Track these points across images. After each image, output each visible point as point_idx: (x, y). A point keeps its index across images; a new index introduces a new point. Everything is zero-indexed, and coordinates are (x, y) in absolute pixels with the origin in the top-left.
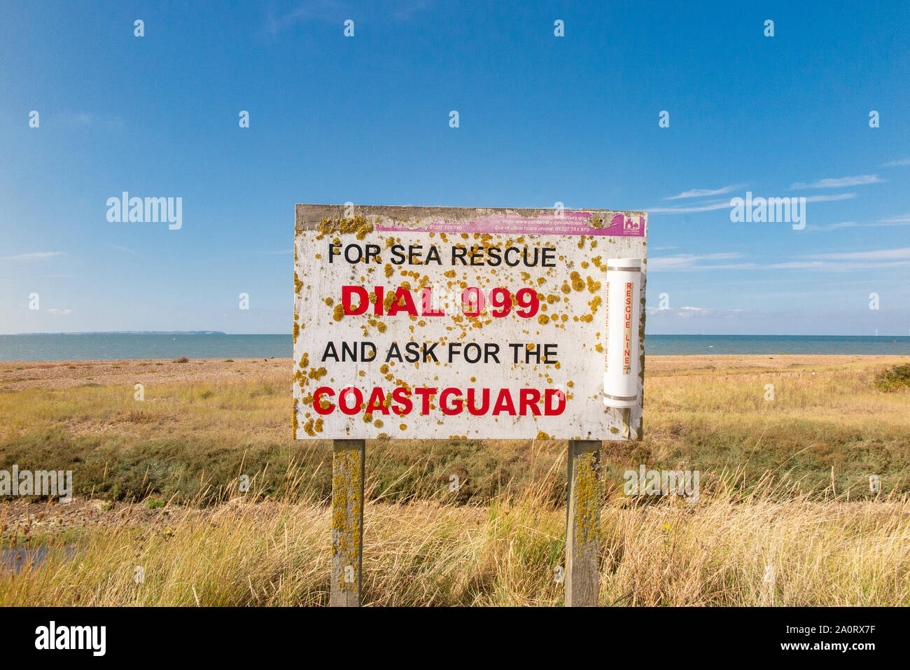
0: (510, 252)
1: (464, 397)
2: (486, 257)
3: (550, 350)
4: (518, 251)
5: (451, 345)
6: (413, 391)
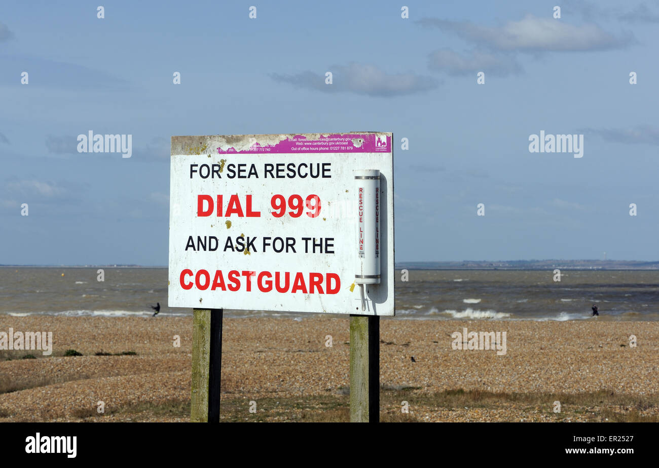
0: (301, 167)
1: (273, 279)
3: (329, 242)
4: (306, 166)
5: (265, 239)
6: (241, 274)
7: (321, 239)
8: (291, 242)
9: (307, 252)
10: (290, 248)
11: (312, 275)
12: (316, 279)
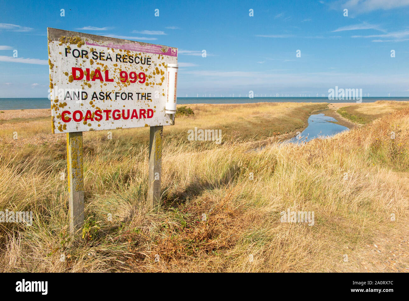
0: (136, 58)
1: (121, 113)
2: (128, 59)
3: (149, 95)
4: (139, 58)
5: (116, 93)
6: (103, 111)
7: (145, 93)
8: (130, 95)
9: (138, 99)
10: (130, 98)
11: (141, 110)
12: (143, 112)
